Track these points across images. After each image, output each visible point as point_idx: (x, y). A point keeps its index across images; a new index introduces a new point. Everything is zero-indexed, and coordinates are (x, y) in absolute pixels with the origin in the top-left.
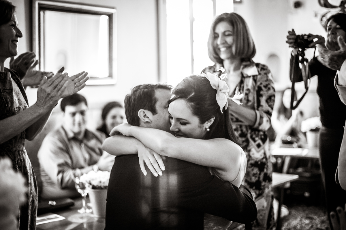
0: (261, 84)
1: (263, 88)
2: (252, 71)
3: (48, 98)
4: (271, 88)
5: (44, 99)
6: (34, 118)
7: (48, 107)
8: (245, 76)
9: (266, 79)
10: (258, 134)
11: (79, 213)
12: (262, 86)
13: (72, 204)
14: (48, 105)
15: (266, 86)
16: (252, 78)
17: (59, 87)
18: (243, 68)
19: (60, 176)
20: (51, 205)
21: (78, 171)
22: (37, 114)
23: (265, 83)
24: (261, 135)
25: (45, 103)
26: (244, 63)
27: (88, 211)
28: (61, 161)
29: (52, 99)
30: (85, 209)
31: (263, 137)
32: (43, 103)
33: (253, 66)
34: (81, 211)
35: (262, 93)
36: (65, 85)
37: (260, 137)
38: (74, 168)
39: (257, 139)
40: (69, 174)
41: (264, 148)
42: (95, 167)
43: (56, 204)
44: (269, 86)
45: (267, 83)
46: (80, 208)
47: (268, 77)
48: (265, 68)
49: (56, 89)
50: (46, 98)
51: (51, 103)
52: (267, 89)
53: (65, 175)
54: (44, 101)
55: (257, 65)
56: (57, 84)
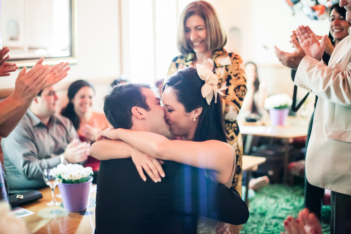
0: (231, 73)
1: (233, 77)
2: (225, 61)
3: (27, 91)
4: (242, 78)
5: (22, 92)
6: (11, 112)
7: (26, 99)
8: (218, 66)
9: (237, 68)
10: (231, 126)
11: (48, 206)
12: (232, 75)
13: (41, 197)
14: (27, 97)
15: (235, 76)
16: (224, 67)
17: (39, 80)
18: (216, 57)
19: (26, 167)
20: (18, 199)
21: (44, 162)
22: (15, 107)
23: (235, 73)
24: (234, 127)
25: (24, 95)
26: (217, 53)
27: (57, 204)
28: (27, 151)
29: (31, 92)
30: (55, 202)
31: (236, 129)
32: (22, 95)
33: (227, 56)
34: (50, 204)
35: (231, 81)
36: (46, 79)
37: (233, 129)
38: (40, 158)
39: (230, 131)
40: (35, 165)
41: (237, 141)
42: (62, 157)
43: (23, 198)
44: (239, 75)
45: (237, 72)
46: (49, 201)
47: (239, 66)
48: (237, 57)
49: (36, 82)
50: (24, 90)
51: (30, 96)
52: (237, 78)
53: (31, 165)
54: (22, 94)
55: (230, 55)
56: (37, 76)
